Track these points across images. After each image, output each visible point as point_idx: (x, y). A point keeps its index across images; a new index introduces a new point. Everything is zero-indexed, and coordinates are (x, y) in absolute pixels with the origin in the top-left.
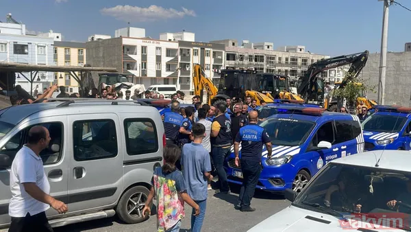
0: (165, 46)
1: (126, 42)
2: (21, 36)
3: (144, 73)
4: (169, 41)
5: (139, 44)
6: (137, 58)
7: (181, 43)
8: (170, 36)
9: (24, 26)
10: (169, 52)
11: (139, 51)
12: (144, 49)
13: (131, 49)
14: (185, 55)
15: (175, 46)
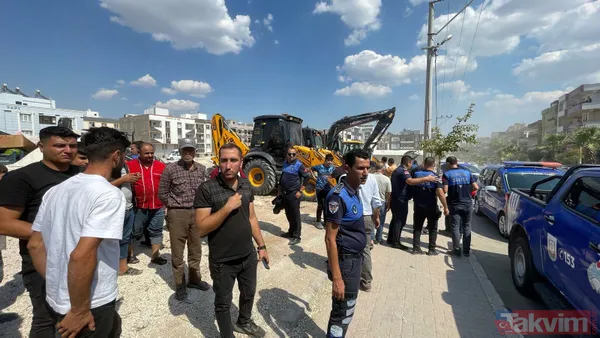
0: (184, 122)
1: (152, 117)
2: (52, 109)
3: (168, 141)
4: (187, 119)
5: (163, 120)
6: (163, 129)
7: (197, 120)
8: (188, 116)
9: (53, 102)
10: (188, 127)
11: (163, 124)
12: (167, 123)
13: (157, 123)
14: (200, 129)
15: (193, 122)
